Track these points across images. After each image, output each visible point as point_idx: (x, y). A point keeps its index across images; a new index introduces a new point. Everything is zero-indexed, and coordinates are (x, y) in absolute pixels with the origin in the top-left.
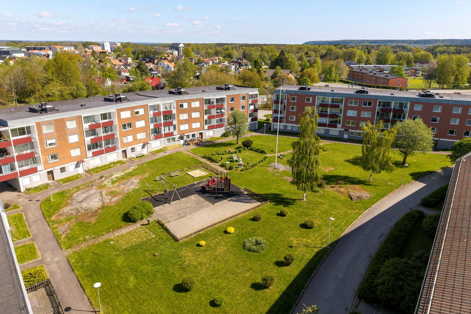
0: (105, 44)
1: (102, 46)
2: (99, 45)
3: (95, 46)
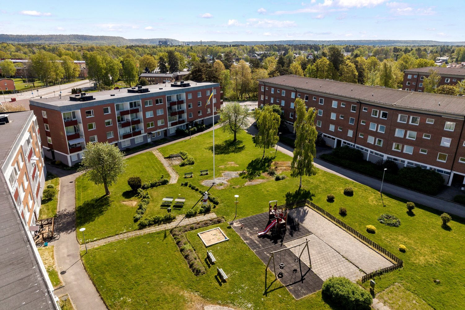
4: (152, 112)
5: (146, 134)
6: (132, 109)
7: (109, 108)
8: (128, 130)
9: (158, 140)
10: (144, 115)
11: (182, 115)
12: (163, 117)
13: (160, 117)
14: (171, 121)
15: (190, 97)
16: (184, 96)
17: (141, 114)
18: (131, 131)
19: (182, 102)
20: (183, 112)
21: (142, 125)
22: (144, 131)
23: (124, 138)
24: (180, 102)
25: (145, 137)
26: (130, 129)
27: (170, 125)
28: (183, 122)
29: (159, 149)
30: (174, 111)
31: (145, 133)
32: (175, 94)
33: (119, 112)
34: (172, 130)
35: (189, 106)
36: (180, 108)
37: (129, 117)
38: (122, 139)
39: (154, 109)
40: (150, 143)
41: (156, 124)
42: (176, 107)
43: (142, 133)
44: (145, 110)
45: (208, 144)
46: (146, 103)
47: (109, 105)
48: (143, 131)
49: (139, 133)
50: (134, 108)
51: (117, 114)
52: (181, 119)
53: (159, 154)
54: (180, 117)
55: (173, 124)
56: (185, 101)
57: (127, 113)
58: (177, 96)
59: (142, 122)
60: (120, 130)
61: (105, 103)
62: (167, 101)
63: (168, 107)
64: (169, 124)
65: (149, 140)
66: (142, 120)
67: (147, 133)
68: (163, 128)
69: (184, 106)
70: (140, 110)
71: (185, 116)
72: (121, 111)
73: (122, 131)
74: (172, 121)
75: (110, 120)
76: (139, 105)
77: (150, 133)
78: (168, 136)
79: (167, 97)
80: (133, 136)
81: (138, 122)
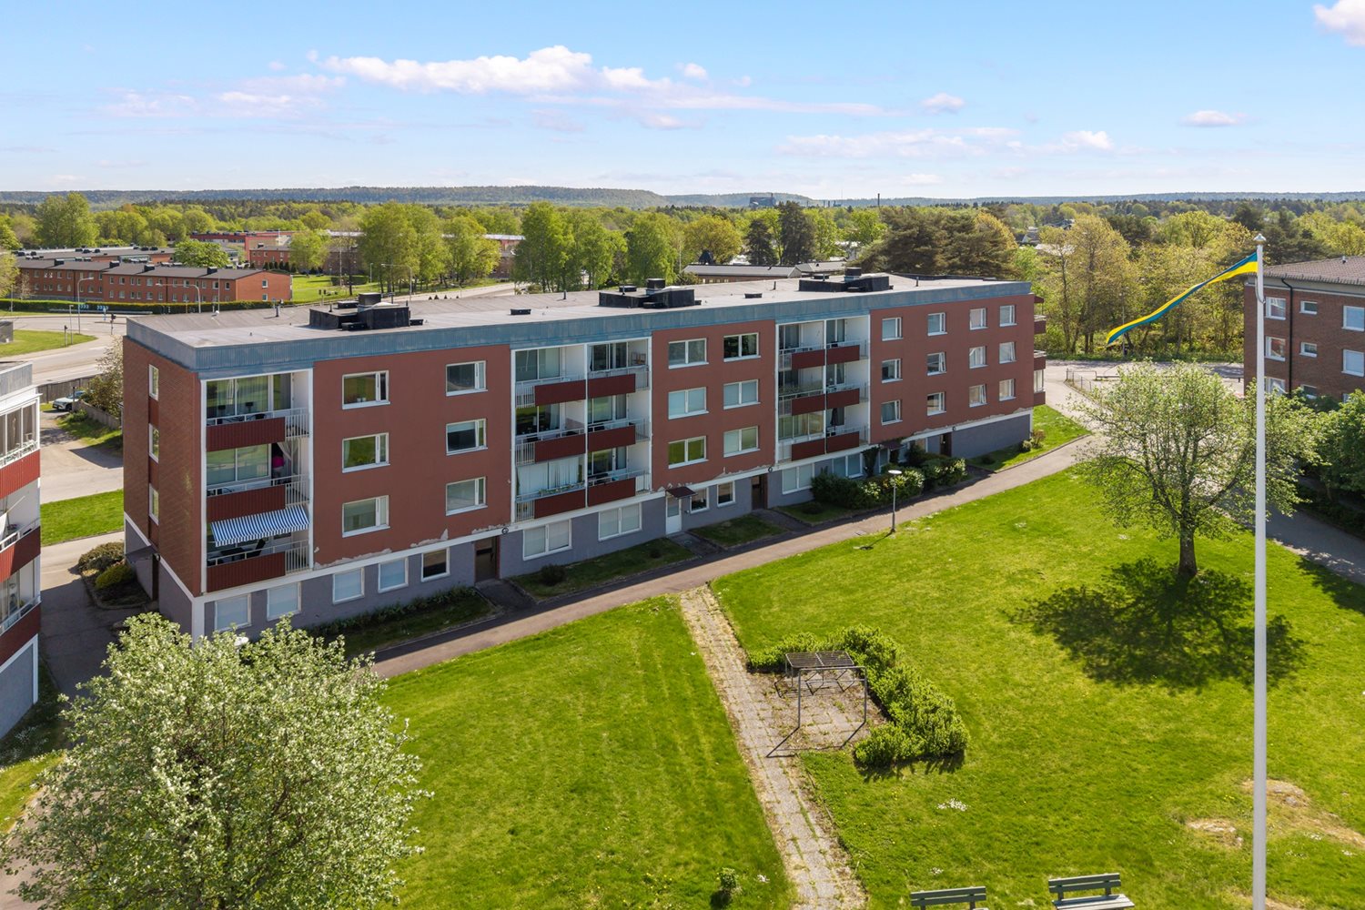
4: (701, 393)
5: (661, 494)
6: (601, 374)
7: (479, 367)
8: (568, 472)
9: (720, 525)
10: (661, 406)
11: (847, 409)
12: (756, 417)
13: (739, 418)
14: (789, 435)
15: (892, 333)
16: (860, 329)
17: (642, 404)
18: (580, 480)
19: (853, 353)
20: (853, 397)
21: (643, 454)
22: (649, 478)
23: (538, 515)
24: (842, 354)
25: (653, 512)
26: (580, 467)
27: (788, 455)
28: (852, 440)
29: (722, 583)
30: (808, 393)
31: (655, 489)
32: (818, 315)
33: (528, 387)
34: (794, 477)
35: (886, 373)
36: (840, 381)
37: (579, 413)
38: (526, 518)
39: (713, 383)
40: (676, 536)
41: (716, 447)
42: (821, 373)
43: (638, 487)
44: (666, 384)
45: (1011, 579)
46: (676, 353)
47: (477, 353)
48: (644, 482)
49: (627, 489)
50: (615, 372)
51: (518, 398)
52: (840, 430)
53: (719, 621)
54: (836, 420)
55: (799, 452)
56: (867, 349)
57: (572, 391)
58: (831, 325)
59: (645, 437)
60: (524, 473)
61: (460, 344)
62: (781, 347)
63: (780, 374)
64: (781, 447)
65: (673, 524)
66: (645, 427)
67: (669, 490)
68: (747, 468)
69: (861, 373)
70: (639, 381)
71: (861, 416)
72: (542, 382)
73: (533, 479)
74: (797, 434)
75: (478, 424)
76: (640, 361)
77: (680, 492)
78: (770, 506)
79: (781, 328)
80: (590, 504)
81: (628, 436)
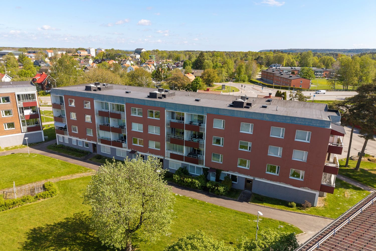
0: (91, 50)
1: (88, 51)
2: (86, 51)
3: (82, 51)
4: (141, 126)
12: (160, 139)
13: (154, 138)
14: (171, 150)
15: (220, 126)
23: (101, 143)
27: (170, 156)
31: (129, 149)
39: (145, 124)
41: (146, 144)
43: (123, 146)
44: (130, 120)
64: (167, 153)
68: (156, 154)
73: (101, 134)
76: (122, 111)
